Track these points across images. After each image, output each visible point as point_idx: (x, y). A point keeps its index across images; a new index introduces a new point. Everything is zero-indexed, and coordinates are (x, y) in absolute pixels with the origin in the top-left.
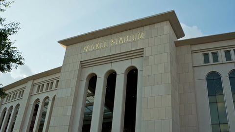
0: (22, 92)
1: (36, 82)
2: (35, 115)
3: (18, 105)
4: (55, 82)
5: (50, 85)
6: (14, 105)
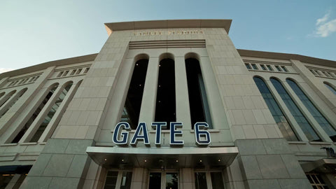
0: (35, 78)
3: (26, 89)
4: (84, 69)
5: (77, 71)
6: (19, 89)
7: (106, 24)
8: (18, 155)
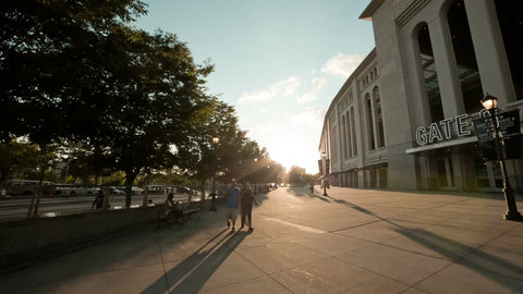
0: (351, 94)
1: (359, 77)
2: (370, 111)
3: (352, 108)
5: (373, 72)
6: (349, 109)
7: (361, 17)
8: (380, 157)
